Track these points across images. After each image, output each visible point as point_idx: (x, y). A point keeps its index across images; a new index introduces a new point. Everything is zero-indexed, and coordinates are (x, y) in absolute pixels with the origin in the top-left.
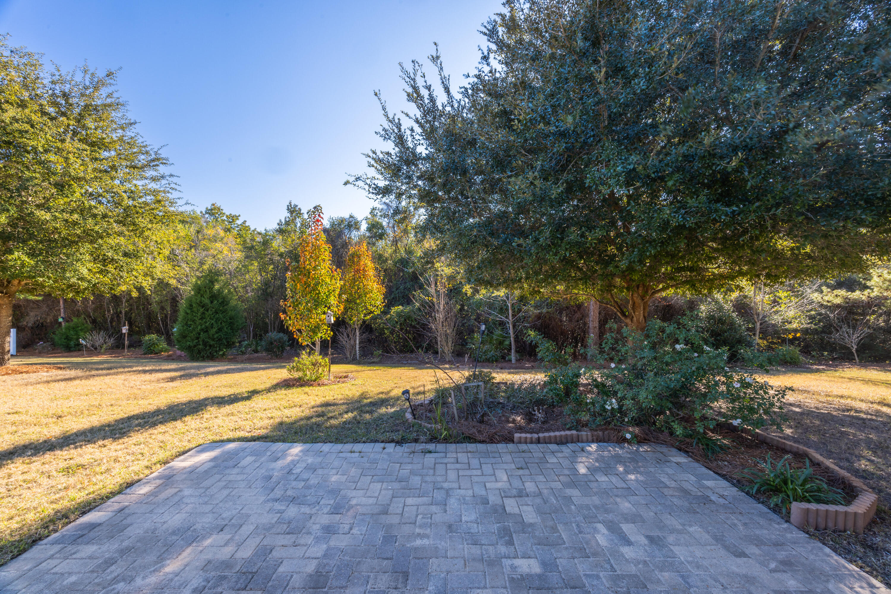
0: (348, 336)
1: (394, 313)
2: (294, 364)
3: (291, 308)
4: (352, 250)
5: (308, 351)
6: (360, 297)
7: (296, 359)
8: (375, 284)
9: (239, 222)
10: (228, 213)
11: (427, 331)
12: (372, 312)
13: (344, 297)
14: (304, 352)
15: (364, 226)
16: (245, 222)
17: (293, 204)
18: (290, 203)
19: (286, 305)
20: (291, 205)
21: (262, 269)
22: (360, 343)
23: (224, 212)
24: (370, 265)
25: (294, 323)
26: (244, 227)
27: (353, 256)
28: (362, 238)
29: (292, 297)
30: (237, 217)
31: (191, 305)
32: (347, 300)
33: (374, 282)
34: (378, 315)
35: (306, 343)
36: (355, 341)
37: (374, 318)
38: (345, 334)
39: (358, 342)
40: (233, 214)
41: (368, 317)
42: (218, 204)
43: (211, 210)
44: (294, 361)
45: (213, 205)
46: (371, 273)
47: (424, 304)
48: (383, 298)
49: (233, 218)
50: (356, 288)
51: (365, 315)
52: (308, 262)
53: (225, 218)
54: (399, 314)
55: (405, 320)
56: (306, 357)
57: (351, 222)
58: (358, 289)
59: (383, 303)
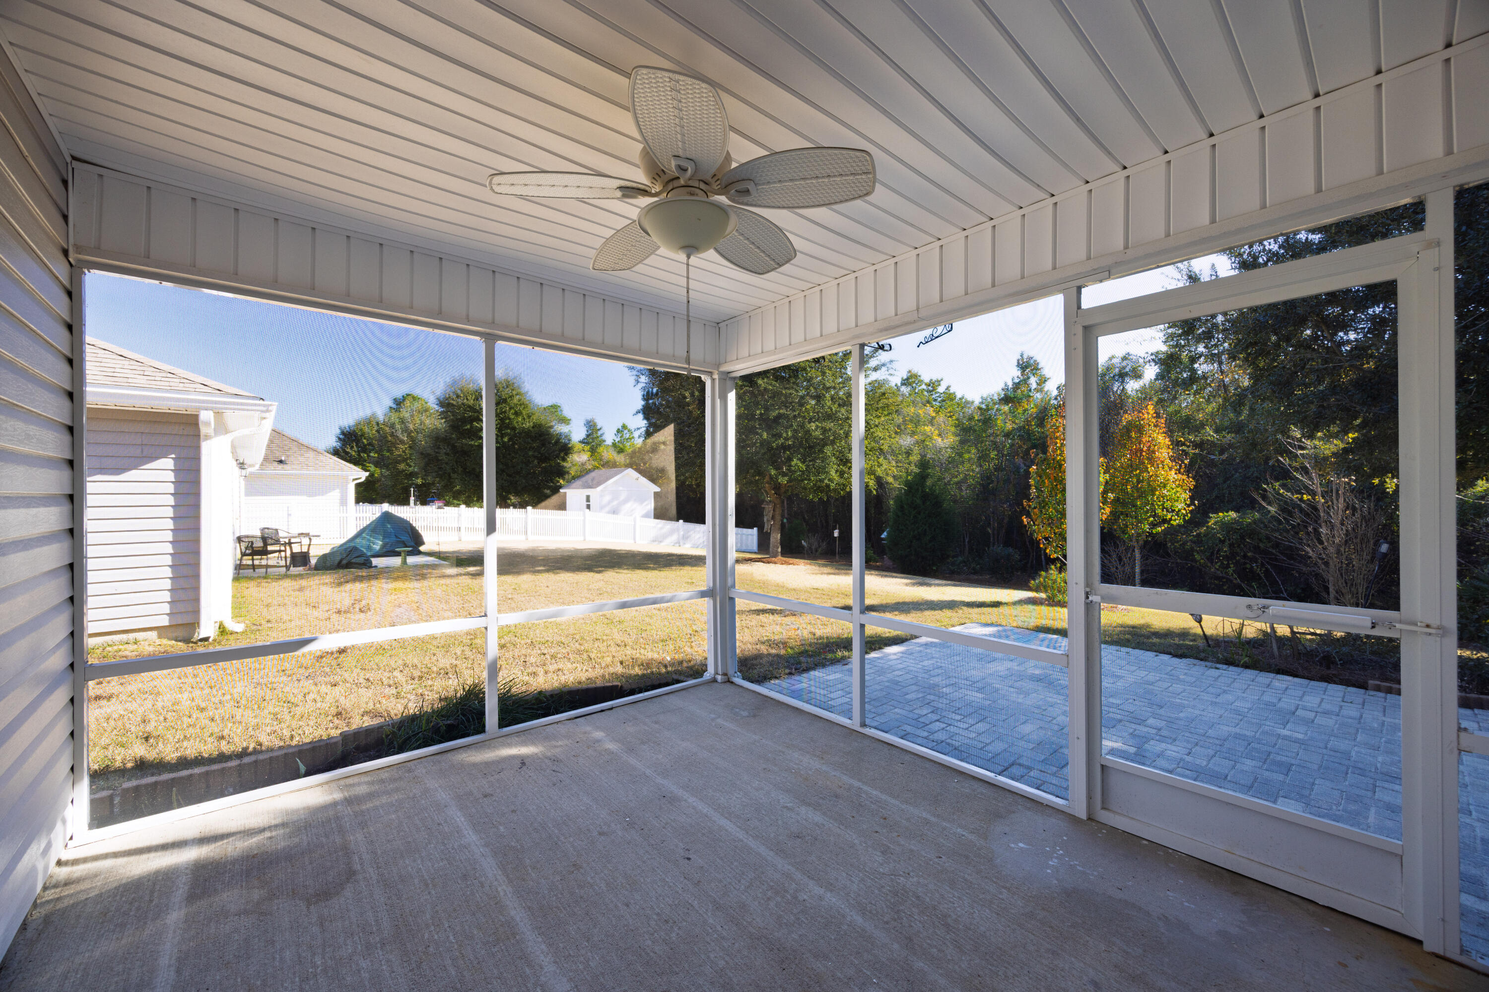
0: (1120, 560)
1: (1216, 523)
2: (1042, 579)
3: (1036, 511)
4: (1126, 418)
5: (1058, 565)
6: (1142, 494)
7: (1043, 573)
8: (1173, 472)
9: (941, 389)
10: (927, 380)
11: (1300, 562)
12: (1165, 521)
13: (1111, 496)
14: (1053, 567)
15: (1151, 372)
16: (948, 388)
17: (1025, 357)
18: (1022, 356)
19: (1030, 506)
20: (1023, 359)
21: (983, 457)
22: (1142, 572)
23: (922, 378)
24: (1162, 439)
25: (1039, 529)
26: (949, 397)
27: (1128, 429)
28: (1145, 395)
29: (1038, 497)
30: (938, 382)
31: (902, 507)
32: (1117, 500)
33: (1171, 469)
34: (1178, 525)
35: (1055, 556)
36: (1133, 568)
37: (1173, 531)
38: (1114, 556)
39: (1138, 570)
40: (934, 379)
41: (1159, 529)
42: (915, 370)
43: (908, 379)
44: (1040, 576)
45: (909, 372)
46: (1164, 453)
47: (1287, 508)
48: (1191, 497)
49: (933, 385)
50: (1135, 480)
51: (1153, 525)
52: (1059, 452)
53: (924, 387)
54: (1226, 527)
55: (1242, 537)
56: (1056, 573)
57: (1124, 368)
58: (1139, 482)
59: (1189, 506)
